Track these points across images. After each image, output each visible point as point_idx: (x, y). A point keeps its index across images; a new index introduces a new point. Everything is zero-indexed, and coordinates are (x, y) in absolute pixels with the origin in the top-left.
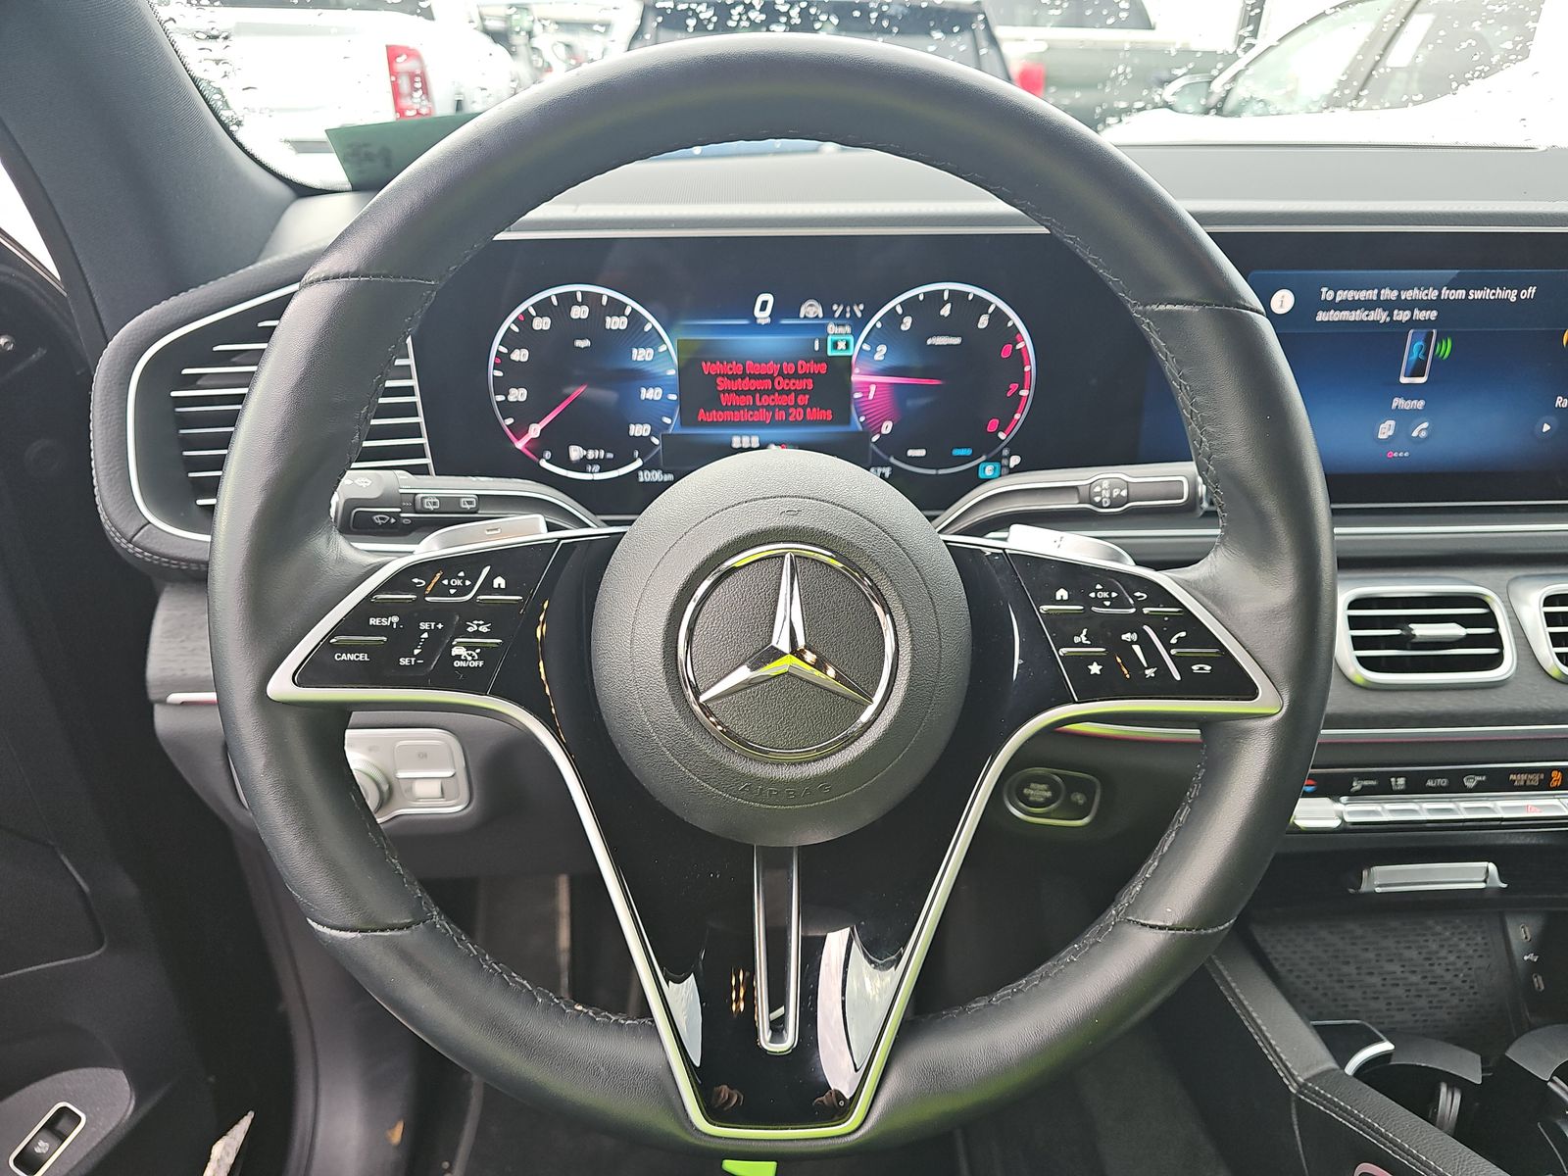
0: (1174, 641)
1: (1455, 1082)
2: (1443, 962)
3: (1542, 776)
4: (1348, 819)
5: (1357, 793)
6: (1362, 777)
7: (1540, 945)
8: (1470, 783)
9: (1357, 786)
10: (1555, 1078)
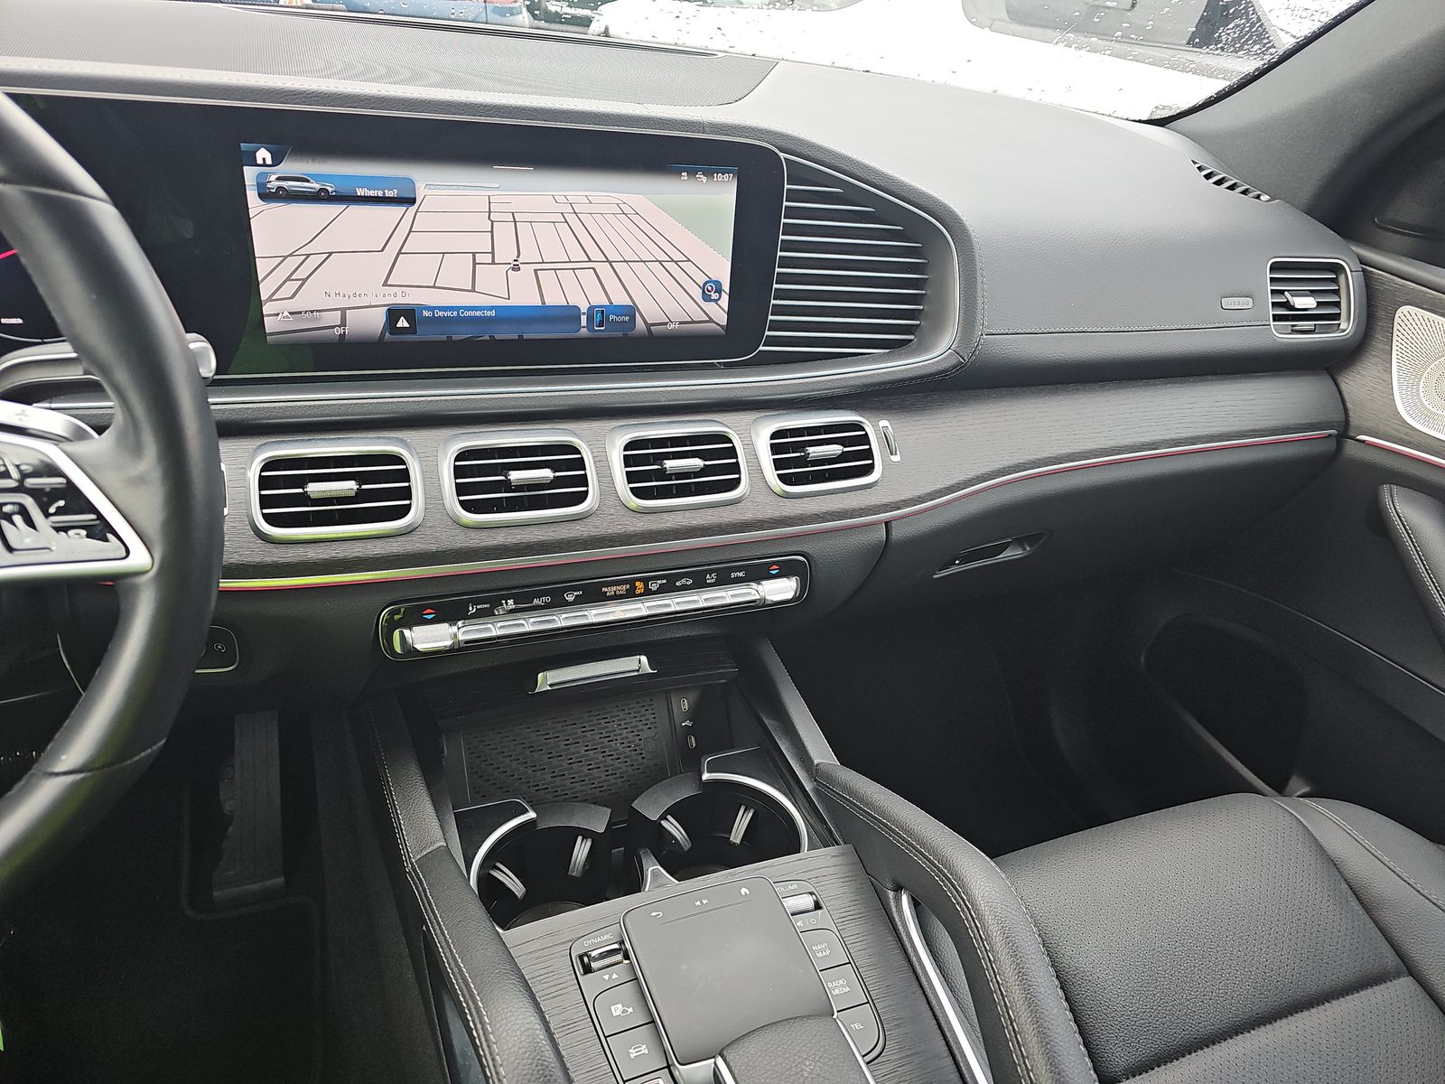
0: (52, 510)
1: (586, 834)
2: (619, 738)
3: (628, 586)
4: (461, 637)
5: (474, 616)
6: (476, 602)
7: (694, 714)
8: (570, 598)
9: (472, 610)
10: (669, 817)
